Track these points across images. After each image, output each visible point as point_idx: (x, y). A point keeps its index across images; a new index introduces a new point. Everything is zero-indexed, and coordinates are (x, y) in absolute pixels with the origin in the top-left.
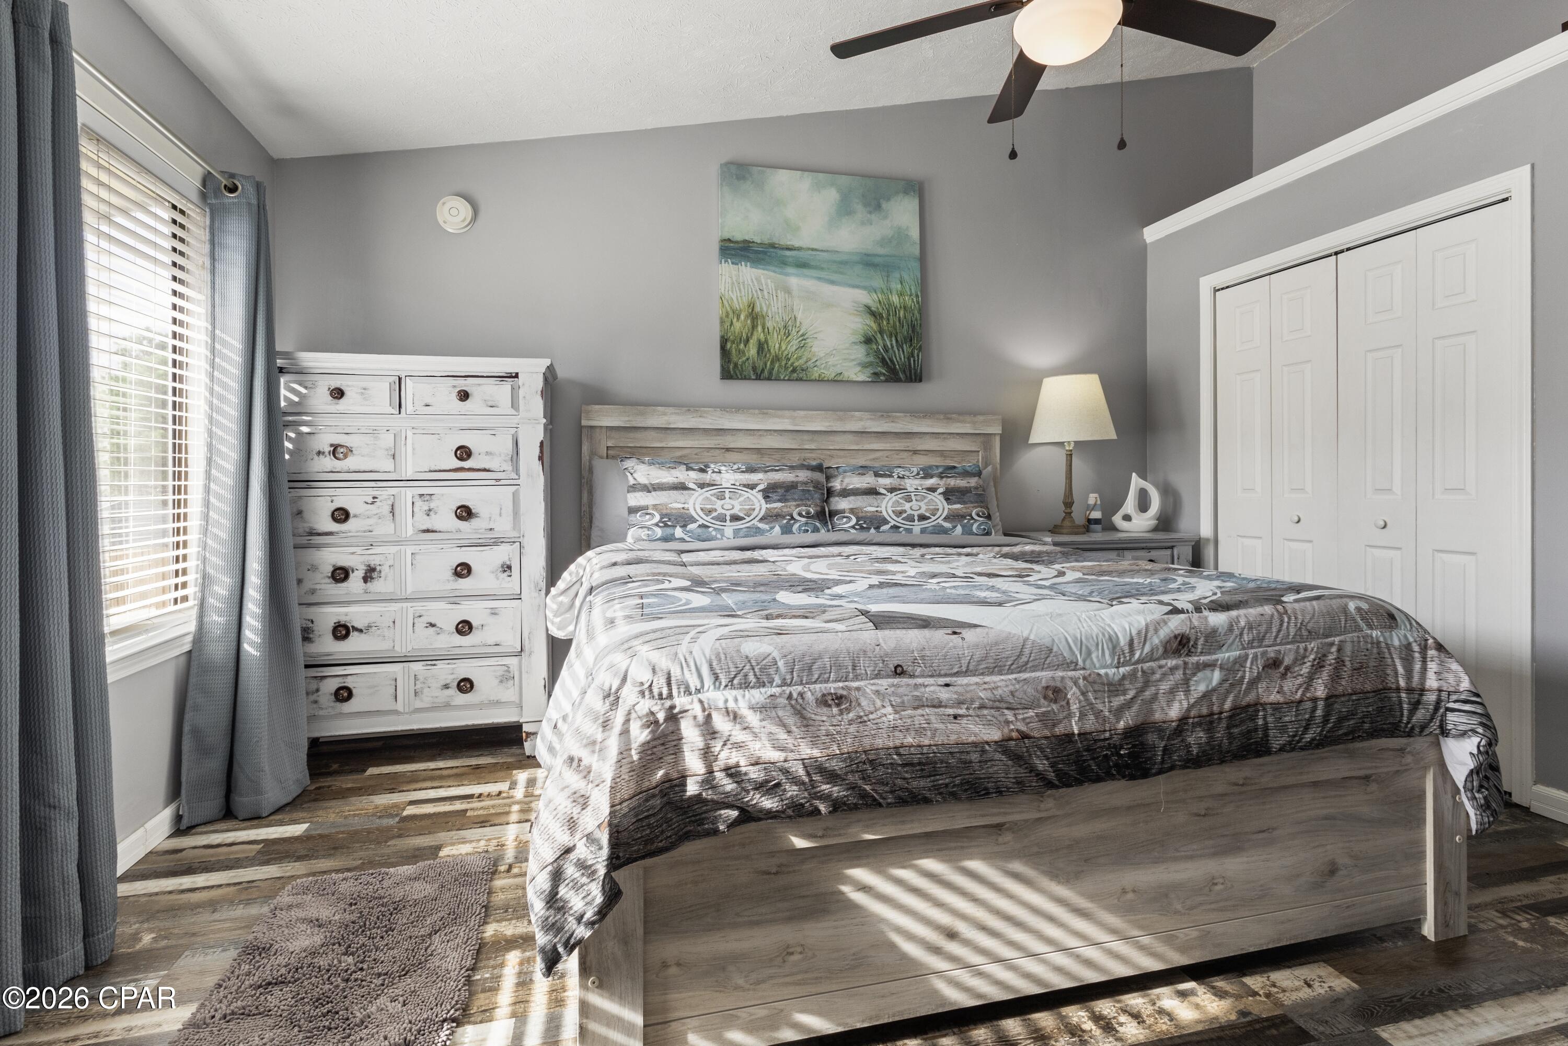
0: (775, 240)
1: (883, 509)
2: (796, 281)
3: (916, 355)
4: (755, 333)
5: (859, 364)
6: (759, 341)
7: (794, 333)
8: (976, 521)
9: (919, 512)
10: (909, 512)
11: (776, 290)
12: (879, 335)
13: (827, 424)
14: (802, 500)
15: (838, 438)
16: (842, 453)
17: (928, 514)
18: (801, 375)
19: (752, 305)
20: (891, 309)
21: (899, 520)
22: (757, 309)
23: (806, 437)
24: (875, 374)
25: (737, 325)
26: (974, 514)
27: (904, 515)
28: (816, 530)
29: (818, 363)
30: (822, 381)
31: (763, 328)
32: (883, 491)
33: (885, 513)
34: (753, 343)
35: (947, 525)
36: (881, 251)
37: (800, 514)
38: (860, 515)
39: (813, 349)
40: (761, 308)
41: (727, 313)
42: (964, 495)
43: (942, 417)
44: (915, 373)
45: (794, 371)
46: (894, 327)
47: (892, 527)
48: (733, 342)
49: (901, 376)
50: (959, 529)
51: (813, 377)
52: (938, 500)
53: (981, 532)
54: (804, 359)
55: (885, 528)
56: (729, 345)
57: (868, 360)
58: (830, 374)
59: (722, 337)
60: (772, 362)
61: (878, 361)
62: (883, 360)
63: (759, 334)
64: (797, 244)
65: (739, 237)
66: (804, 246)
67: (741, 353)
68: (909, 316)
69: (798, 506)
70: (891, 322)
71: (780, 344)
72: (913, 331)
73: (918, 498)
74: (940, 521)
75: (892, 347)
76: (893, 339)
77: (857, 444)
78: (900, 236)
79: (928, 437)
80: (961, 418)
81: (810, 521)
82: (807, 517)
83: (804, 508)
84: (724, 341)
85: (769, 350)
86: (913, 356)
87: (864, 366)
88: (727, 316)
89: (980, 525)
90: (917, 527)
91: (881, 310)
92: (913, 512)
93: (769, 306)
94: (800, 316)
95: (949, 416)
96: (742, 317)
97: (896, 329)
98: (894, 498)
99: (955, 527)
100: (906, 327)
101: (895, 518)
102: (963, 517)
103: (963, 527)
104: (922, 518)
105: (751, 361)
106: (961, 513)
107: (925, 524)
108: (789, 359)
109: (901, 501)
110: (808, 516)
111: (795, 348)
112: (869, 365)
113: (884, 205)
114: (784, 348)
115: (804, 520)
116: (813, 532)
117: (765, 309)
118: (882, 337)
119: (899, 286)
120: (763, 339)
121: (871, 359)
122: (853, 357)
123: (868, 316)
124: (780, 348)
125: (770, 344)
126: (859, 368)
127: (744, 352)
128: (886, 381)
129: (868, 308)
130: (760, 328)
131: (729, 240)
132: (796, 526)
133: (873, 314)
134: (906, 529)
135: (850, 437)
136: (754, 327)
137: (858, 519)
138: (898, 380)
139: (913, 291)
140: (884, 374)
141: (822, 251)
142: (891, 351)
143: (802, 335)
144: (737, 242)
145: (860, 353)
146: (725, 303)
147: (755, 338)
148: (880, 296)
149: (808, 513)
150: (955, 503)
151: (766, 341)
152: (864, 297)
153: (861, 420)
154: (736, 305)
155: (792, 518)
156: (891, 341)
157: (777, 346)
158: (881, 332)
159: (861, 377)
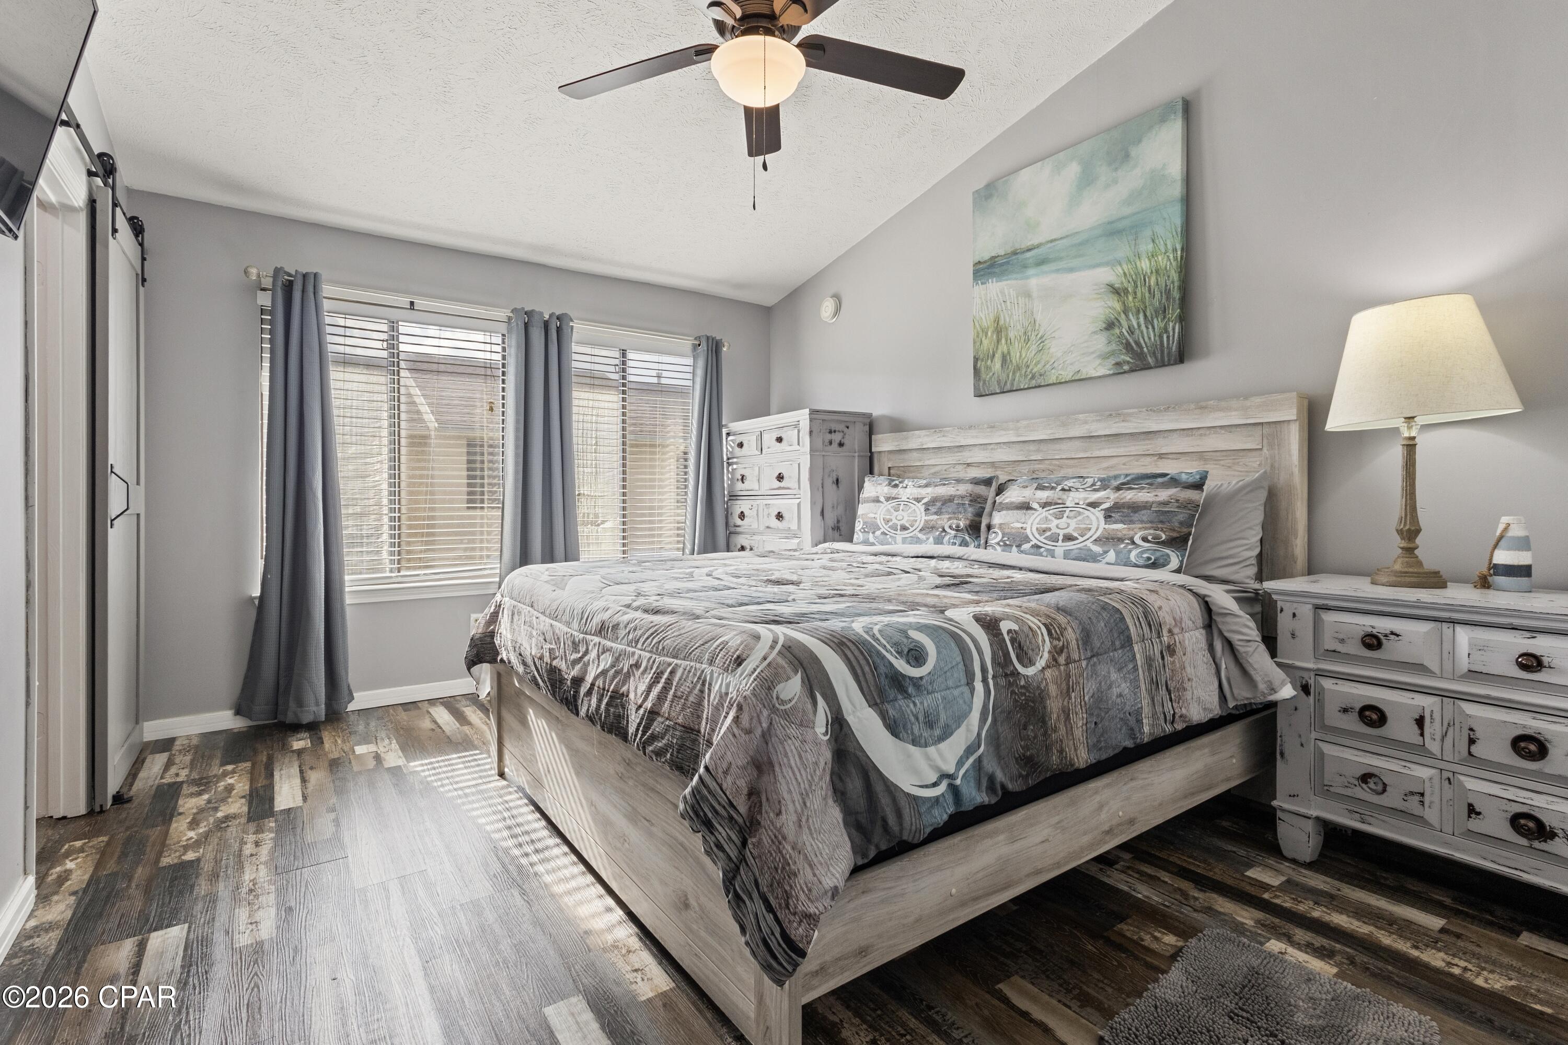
0: (1017, 246)
1: (1028, 526)
2: (1036, 281)
3: (1170, 329)
4: (1000, 347)
5: (1099, 356)
6: (1003, 353)
7: (1033, 337)
8: (1137, 546)
9: (1066, 531)
10: (1055, 530)
11: (1017, 297)
12: (1123, 316)
13: (1050, 432)
14: (954, 513)
15: (1064, 446)
16: (1072, 462)
17: (1075, 535)
18: (1039, 381)
19: (997, 320)
20: (1139, 279)
21: (1041, 539)
22: (1001, 322)
23: (1032, 447)
24: (1118, 364)
25: (986, 342)
26: (1137, 539)
27: (1048, 534)
28: (964, 544)
29: (1055, 365)
30: (1060, 383)
31: (1006, 341)
32: (1035, 506)
33: (1028, 532)
34: (998, 356)
35: (1097, 549)
36: (1127, 211)
37: (950, 527)
38: (1007, 531)
39: (1052, 350)
40: (1005, 320)
41: (978, 333)
42: (1135, 512)
43: (1192, 406)
44: (1169, 354)
45: (1033, 377)
46: (1143, 301)
47: (1033, 546)
48: (982, 360)
49: (1150, 360)
50: (1111, 556)
51: (1051, 382)
52: (1097, 516)
53: (1141, 562)
54: (1043, 363)
55: (1026, 546)
56: (979, 363)
57: (1110, 348)
58: (1067, 375)
59: (975, 357)
60: (1014, 373)
61: (1121, 347)
62: (1128, 346)
63: (1003, 347)
64: (1035, 242)
65: (986, 256)
66: (1044, 241)
67: (988, 368)
68: (1162, 282)
69: (950, 519)
70: (1139, 295)
71: (1020, 352)
72: (1168, 299)
73: (1072, 514)
74: (1088, 543)
75: (1139, 326)
76: (1141, 316)
77: (1086, 451)
78: (1156, 178)
79: (1175, 435)
80: (1223, 404)
81: (960, 534)
82: (957, 531)
83: (955, 521)
84: (976, 360)
85: (1011, 361)
86: (1166, 331)
87: (1105, 357)
88: (978, 336)
89: (1142, 552)
90: (1061, 548)
91: (1125, 285)
92: (1058, 531)
93: (1011, 316)
94: (1039, 317)
95: (1203, 404)
96: (989, 334)
97: (1144, 303)
98: (1044, 514)
99: (1106, 552)
100: (1157, 295)
101: (1037, 536)
102: (1121, 540)
103: (1118, 553)
104: (1069, 538)
105: (996, 376)
106: (1120, 535)
107: (1070, 545)
108: (1028, 366)
109: (1050, 517)
110: (958, 529)
111: (1034, 353)
112: (1112, 353)
113: (1134, 152)
114: (1024, 355)
115: (953, 532)
116: (960, 545)
117: (1008, 320)
118: (1127, 316)
119: (1150, 247)
120: (1006, 352)
121: (1114, 346)
122: (1091, 350)
123: (1111, 295)
124: (1021, 356)
125: (1012, 354)
126: (1098, 361)
127: (990, 368)
128: (1132, 371)
129: (1111, 286)
130: (1003, 341)
131: (979, 262)
132: (947, 538)
133: (1117, 291)
134: (1047, 550)
135: (1077, 443)
136: (999, 341)
137: (1004, 535)
138: (1148, 367)
139: (1170, 247)
140: (1128, 362)
141: (1061, 238)
142: (1137, 332)
143: (1041, 338)
144: (985, 262)
145: (1101, 343)
146: (977, 324)
147: (999, 352)
148: (1125, 267)
149: (958, 526)
150: (1115, 523)
151: (1009, 353)
152: (1107, 275)
153: (1086, 422)
154: (985, 324)
155: (944, 530)
156: (1138, 318)
157: (1018, 354)
158: (1126, 312)
159: (1102, 371)
